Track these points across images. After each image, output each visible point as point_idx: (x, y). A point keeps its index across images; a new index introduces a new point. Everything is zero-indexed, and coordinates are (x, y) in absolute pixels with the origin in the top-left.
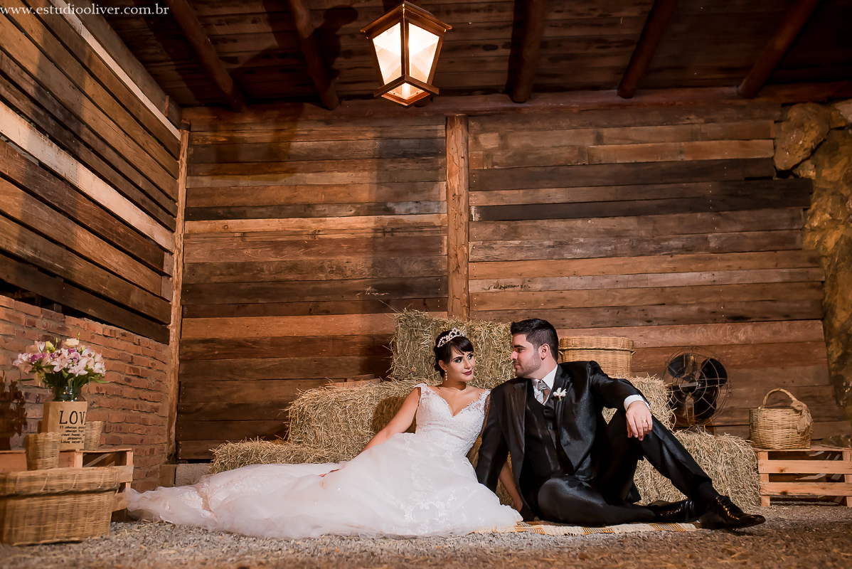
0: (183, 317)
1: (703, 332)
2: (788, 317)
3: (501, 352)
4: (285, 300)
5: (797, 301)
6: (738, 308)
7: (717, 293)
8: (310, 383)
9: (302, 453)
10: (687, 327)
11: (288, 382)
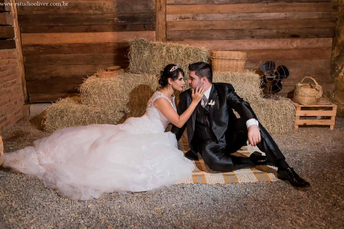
0: (21, 32)
1: (277, 43)
2: (317, 36)
3: (183, 61)
4: (73, 24)
5: (323, 28)
6: (295, 32)
7: (287, 23)
8: (90, 66)
9: (88, 110)
10: (270, 40)
11: (79, 66)
